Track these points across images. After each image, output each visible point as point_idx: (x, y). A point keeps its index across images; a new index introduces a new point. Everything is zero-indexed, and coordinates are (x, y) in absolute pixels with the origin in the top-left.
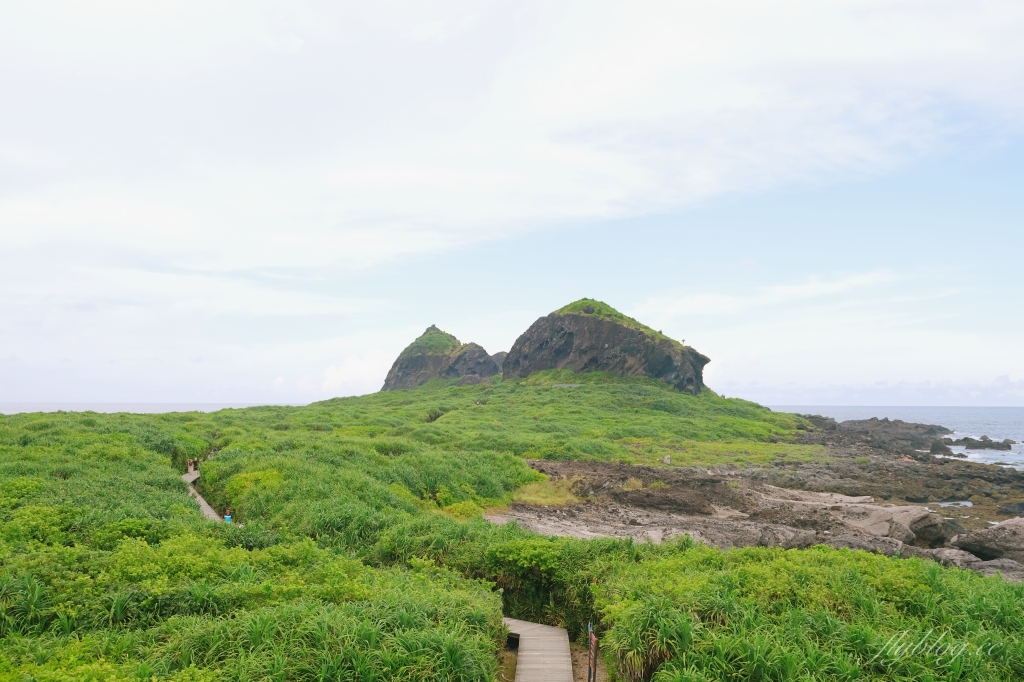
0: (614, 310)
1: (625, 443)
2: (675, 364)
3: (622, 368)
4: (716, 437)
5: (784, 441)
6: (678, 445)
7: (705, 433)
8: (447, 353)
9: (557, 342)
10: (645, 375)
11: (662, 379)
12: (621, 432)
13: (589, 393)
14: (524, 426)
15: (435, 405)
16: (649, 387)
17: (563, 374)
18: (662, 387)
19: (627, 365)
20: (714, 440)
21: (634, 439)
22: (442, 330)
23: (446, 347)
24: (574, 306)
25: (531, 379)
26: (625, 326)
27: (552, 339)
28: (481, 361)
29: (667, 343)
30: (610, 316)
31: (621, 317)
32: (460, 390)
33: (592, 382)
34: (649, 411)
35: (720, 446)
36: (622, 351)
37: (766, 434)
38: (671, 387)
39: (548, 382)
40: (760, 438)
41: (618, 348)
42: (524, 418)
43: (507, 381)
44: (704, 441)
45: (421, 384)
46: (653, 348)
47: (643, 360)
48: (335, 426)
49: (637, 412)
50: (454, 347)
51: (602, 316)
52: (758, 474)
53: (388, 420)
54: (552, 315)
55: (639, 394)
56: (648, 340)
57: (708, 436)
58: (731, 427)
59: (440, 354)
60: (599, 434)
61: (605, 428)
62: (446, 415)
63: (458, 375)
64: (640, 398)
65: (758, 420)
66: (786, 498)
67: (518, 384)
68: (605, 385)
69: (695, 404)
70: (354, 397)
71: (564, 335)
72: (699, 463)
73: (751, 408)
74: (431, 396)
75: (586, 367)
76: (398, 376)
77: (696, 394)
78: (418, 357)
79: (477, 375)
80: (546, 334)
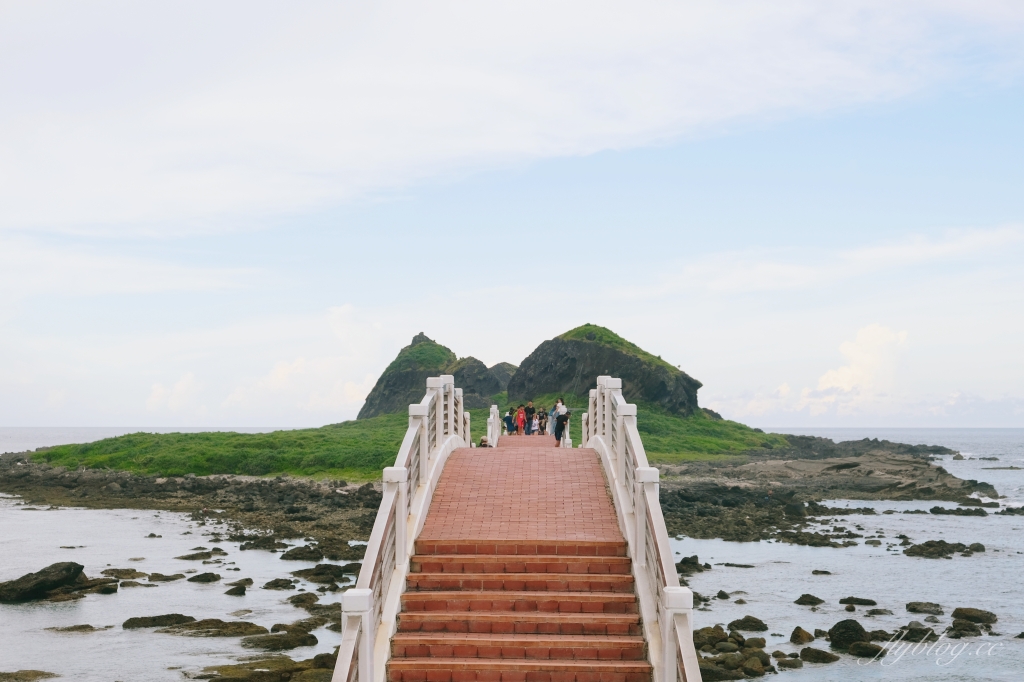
2: (669, 389)
8: (441, 369)
9: (561, 366)
10: (642, 399)
11: (657, 403)
18: (657, 410)
22: (431, 338)
24: (577, 332)
26: (624, 352)
27: (556, 364)
28: (481, 377)
29: (663, 368)
30: (610, 342)
31: (621, 342)
38: (665, 410)
46: (650, 373)
47: (640, 385)
50: (449, 361)
51: (603, 343)
54: (556, 339)
56: (645, 366)
58: (693, 443)
71: (567, 360)
76: (384, 395)
77: (688, 416)
78: (408, 373)
79: (477, 394)
80: (551, 359)
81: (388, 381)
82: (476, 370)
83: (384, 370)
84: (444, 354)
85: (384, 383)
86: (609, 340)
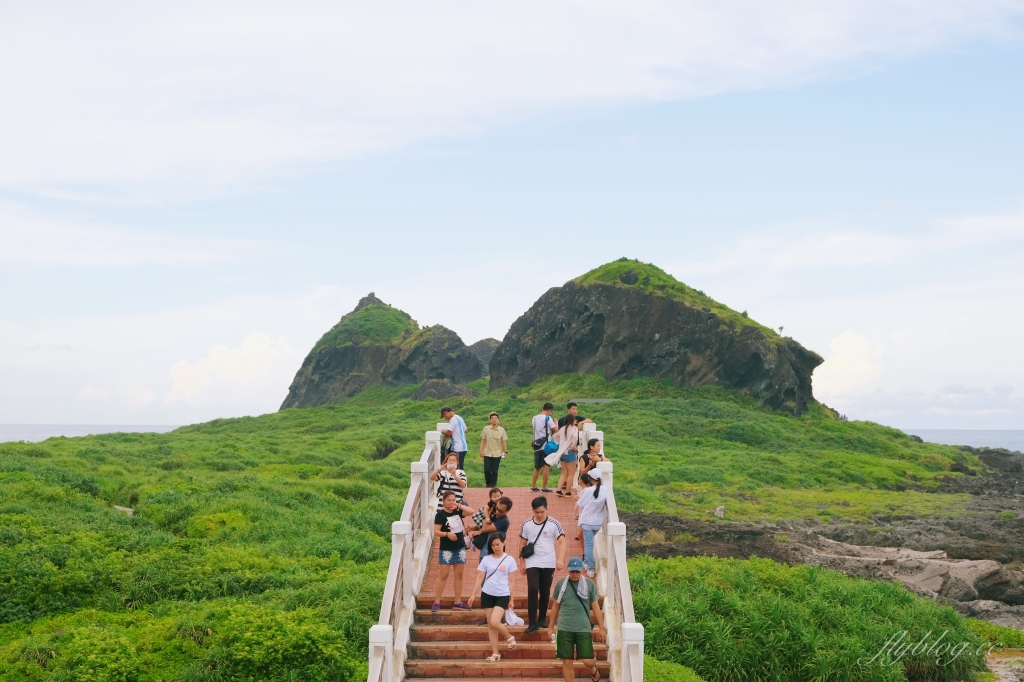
0: (670, 277)
1: (672, 490)
2: (766, 366)
3: (681, 373)
4: (813, 482)
5: (919, 488)
6: (748, 493)
7: (797, 476)
8: (395, 341)
9: (577, 329)
10: (718, 384)
11: (744, 391)
12: (667, 474)
13: (625, 413)
14: (523, 465)
15: (383, 432)
16: (723, 404)
17: (587, 382)
18: (745, 403)
19: (689, 368)
20: (808, 486)
21: (686, 484)
22: (386, 301)
23: (394, 331)
24: (605, 271)
25: (536, 390)
26: (687, 304)
27: (569, 325)
28: (453, 355)
29: (755, 332)
30: (662, 288)
31: (682, 289)
32: (422, 407)
33: (633, 395)
34: (718, 442)
35: (812, 495)
36: (681, 345)
37: (892, 478)
38: (759, 403)
39: (563, 395)
40: (882, 484)
41: (675, 341)
42: (522, 453)
43: (496, 391)
44: (794, 487)
45: (351, 395)
46: (732, 340)
47: (716, 360)
48: (247, 464)
49: (698, 443)
50: (408, 332)
51: (650, 289)
52: (842, 531)
53: (320, 455)
54: (570, 285)
55: (706, 416)
56: (723, 327)
57: (800, 481)
58: (840, 467)
59: (384, 344)
60: (635, 477)
61: (644, 468)
62: (403, 448)
63: (415, 380)
64: (705, 421)
65: (891, 456)
66: (841, 554)
67: (514, 397)
68: (652, 400)
69: (794, 430)
70: (249, 418)
71: (589, 318)
72: (768, 517)
73: (883, 438)
74: (376, 418)
75: (623, 369)
76: (313, 381)
77: (799, 414)
78: (347, 348)
79: (446, 380)
80: (560, 317)
81: (318, 361)
82: (446, 345)
83: (313, 345)
84: (399, 321)
85: (313, 365)
86: (661, 283)
